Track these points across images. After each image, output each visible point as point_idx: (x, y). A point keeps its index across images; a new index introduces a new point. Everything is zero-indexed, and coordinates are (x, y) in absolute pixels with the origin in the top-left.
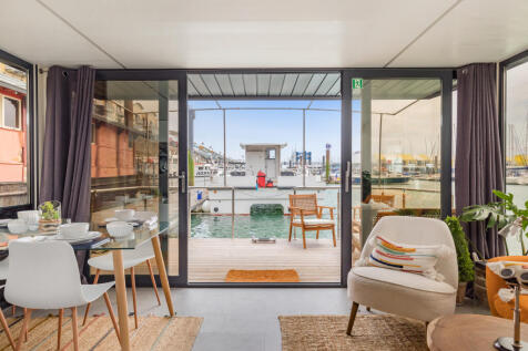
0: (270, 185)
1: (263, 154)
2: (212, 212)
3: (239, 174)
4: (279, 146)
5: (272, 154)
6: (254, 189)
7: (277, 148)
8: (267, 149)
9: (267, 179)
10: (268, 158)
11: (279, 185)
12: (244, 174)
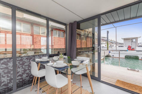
0: (133, 49)
1: (130, 41)
2: (112, 56)
3: (121, 46)
4: (137, 38)
5: (134, 40)
6: (127, 51)
7: (136, 39)
8: (132, 39)
9: (132, 48)
10: (132, 42)
11: (137, 50)
12: (123, 46)
